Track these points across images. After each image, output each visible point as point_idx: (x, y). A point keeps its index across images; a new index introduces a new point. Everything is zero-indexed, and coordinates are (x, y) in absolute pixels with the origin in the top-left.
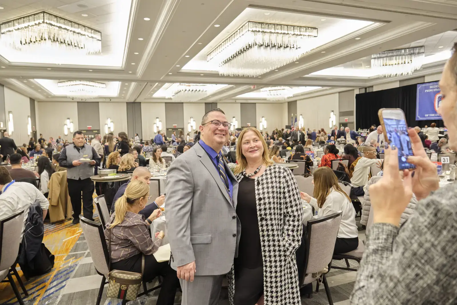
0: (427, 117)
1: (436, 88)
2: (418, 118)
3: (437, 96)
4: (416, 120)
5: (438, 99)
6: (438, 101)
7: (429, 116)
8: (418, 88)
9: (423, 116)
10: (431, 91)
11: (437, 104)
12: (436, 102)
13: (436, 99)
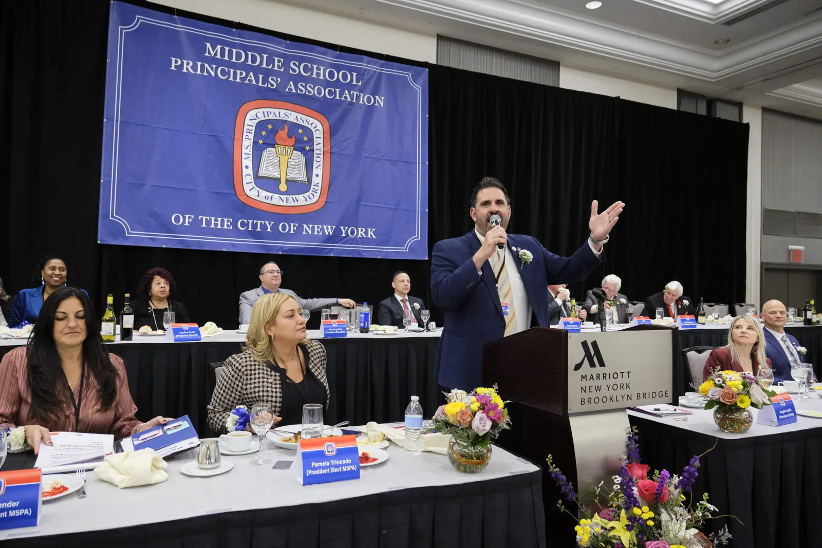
0: (182, 229)
1: (246, 67)
2: (120, 231)
3: (251, 114)
4: (104, 238)
6: (258, 150)
7: (196, 223)
8: (120, 27)
9: (150, 216)
10: (213, 74)
11: (248, 162)
12: (247, 148)
13: (245, 134)
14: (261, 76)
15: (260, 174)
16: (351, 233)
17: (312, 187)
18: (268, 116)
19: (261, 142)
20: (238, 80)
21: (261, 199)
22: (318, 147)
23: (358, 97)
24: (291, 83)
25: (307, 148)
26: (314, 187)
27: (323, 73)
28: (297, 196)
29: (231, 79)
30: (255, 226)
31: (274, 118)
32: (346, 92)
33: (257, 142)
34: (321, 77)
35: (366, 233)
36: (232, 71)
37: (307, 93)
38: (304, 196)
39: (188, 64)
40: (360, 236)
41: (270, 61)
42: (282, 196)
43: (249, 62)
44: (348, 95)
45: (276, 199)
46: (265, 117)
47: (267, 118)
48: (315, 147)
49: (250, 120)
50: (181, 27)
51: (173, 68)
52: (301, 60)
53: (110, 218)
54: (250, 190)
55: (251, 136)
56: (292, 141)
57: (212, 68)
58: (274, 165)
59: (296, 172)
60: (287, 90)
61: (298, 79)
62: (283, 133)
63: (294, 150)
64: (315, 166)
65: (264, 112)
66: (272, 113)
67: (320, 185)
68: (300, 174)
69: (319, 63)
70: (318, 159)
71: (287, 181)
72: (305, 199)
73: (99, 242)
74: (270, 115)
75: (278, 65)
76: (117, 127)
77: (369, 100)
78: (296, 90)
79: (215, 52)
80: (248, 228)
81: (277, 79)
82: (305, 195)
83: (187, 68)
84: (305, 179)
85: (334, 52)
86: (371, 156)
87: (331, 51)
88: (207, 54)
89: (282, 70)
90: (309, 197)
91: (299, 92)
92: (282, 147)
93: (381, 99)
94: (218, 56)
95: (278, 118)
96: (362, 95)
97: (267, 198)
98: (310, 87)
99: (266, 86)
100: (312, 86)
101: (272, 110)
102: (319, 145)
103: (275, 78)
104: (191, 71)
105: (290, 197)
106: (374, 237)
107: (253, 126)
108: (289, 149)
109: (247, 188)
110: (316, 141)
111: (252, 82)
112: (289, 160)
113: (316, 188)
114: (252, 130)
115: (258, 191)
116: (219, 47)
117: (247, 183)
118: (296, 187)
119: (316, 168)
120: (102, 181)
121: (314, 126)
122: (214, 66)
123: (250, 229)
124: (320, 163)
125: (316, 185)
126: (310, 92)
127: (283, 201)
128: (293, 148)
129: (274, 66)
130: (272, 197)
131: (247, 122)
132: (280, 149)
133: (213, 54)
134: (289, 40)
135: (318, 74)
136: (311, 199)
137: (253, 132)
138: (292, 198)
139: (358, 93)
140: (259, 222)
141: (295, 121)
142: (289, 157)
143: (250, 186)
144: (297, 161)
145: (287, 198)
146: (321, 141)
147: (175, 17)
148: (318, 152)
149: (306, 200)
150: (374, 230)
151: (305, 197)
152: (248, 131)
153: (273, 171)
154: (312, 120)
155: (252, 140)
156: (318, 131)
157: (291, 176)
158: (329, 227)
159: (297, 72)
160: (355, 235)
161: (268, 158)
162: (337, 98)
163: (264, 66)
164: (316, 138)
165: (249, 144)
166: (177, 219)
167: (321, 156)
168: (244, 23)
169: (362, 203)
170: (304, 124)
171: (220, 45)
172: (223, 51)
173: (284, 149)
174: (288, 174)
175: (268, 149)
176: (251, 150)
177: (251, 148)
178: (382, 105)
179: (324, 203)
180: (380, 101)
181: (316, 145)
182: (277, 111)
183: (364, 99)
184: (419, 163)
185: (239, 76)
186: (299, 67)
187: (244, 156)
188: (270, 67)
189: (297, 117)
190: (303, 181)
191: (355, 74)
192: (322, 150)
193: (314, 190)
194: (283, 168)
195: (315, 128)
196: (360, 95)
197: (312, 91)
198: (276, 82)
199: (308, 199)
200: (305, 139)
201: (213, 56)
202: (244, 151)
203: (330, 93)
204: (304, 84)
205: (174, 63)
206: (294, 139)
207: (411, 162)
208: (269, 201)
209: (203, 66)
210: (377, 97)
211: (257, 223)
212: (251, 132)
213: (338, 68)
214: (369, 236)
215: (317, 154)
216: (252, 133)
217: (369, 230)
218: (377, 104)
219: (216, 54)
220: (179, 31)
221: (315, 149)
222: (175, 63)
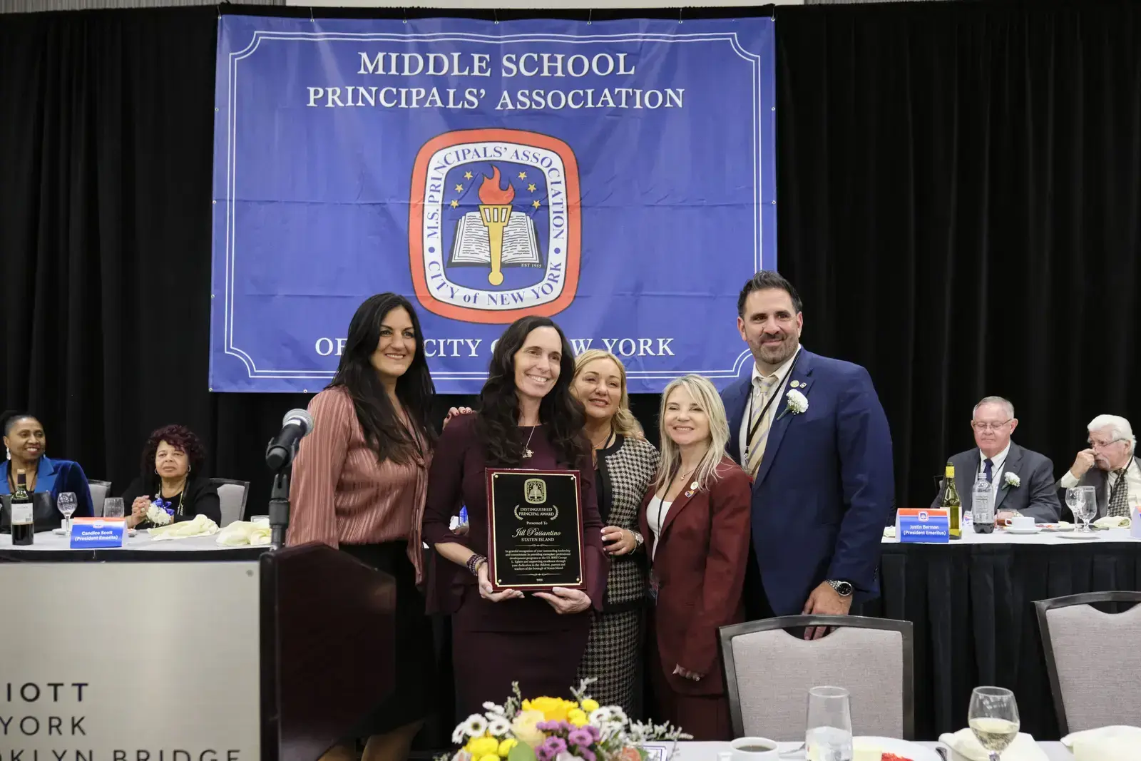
1: (425, 81)
2: (239, 371)
3: (437, 159)
4: (218, 382)
5: (448, 191)
6: (451, 218)
8: (230, 54)
9: (285, 345)
10: (373, 103)
11: (433, 241)
12: (432, 218)
13: (428, 193)
14: (451, 92)
15: (456, 259)
16: (624, 350)
17: (549, 272)
18: (465, 158)
19: (454, 204)
20: (414, 105)
21: (458, 301)
22: (557, 199)
23: (630, 98)
24: (505, 93)
25: (536, 204)
26: (553, 272)
27: (562, 66)
28: (521, 292)
29: (403, 105)
30: (449, 349)
31: (476, 159)
32: (606, 91)
33: (449, 205)
34: (559, 74)
35: (655, 347)
36: (403, 91)
37: (534, 107)
38: (533, 290)
39: (334, 93)
40: (642, 353)
41: (466, 62)
42: (493, 294)
43: (431, 72)
44: (609, 98)
45: (484, 300)
46: (459, 160)
47: (463, 162)
48: (551, 200)
49: (436, 169)
50: (321, 36)
51: (312, 104)
52: (518, 50)
53: (226, 352)
54: (438, 288)
55: (439, 197)
56: (508, 195)
57: (370, 92)
58: (479, 240)
59: (519, 248)
60: (499, 108)
61: (517, 83)
62: (492, 184)
63: (511, 211)
64: (553, 234)
65: (457, 152)
66: (472, 150)
67: (563, 267)
68: (526, 252)
69: (553, 49)
70: (558, 222)
71: (504, 266)
72: (536, 296)
73: (211, 389)
74: (466, 156)
75: (480, 66)
76: (231, 210)
77: (653, 99)
78: (514, 104)
79: (374, 65)
80: (438, 352)
81: (478, 91)
82: (536, 287)
83: (333, 100)
84: (535, 259)
85: (582, 23)
86: (659, 203)
87: (576, 23)
88: (362, 71)
89: (488, 74)
90: (543, 290)
91: (519, 107)
92: (491, 208)
93: (677, 95)
94: (380, 71)
95: (483, 158)
96: (638, 92)
97: (467, 299)
98: (538, 94)
99: (460, 106)
100: (542, 92)
101: (472, 147)
102: (558, 196)
103: (475, 91)
104: (340, 104)
105: (508, 294)
106: (671, 353)
107: (440, 179)
108: (504, 211)
109: (433, 285)
110: (551, 189)
111: (436, 104)
112: (506, 229)
113: (556, 273)
114: (439, 186)
115: (452, 289)
116: (380, 56)
117: (432, 277)
118: (518, 275)
119: (556, 237)
120: (213, 296)
121: (546, 162)
122: (374, 89)
123: (442, 354)
124: (561, 228)
125: (556, 268)
126: (538, 104)
127: (496, 302)
128: (510, 207)
129: (472, 70)
130: (475, 297)
131: (431, 173)
132: (488, 212)
133: (371, 68)
134: (499, 20)
135: (553, 70)
136: (546, 293)
137: (441, 188)
138: (512, 295)
139: (630, 90)
140: (455, 341)
141: (514, 160)
142: (505, 224)
143: (438, 281)
144: (519, 230)
145: (502, 296)
146: (562, 188)
147: (312, 20)
148: (558, 208)
149: (538, 297)
150: (670, 340)
151: (536, 290)
152: (433, 188)
153: (477, 251)
154: (542, 153)
155: (440, 203)
156: (553, 172)
157: (510, 257)
158: (581, 341)
159: (515, 72)
160: (632, 353)
161: (469, 228)
162: (590, 105)
163: (456, 72)
164: (552, 183)
165: (436, 211)
166: (324, 346)
167: (564, 216)
168: (421, 7)
169: (644, 293)
170: (528, 163)
171: (382, 51)
172: (387, 60)
173: (496, 210)
174: (505, 254)
175: (468, 214)
176: (439, 221)
177: (438, 216)
178: (680, 105)
179: (572, 299)
180: (676, 97)
181: (553, 196)
182: (480, 147)
183: (642, 100)
184: (758, 204)
185: (414, 98)
186: (517, 63)
187: (427, 232)
188: (466, 73)
189: (516, 152)
190: (531, 264)
191: (621, 56)
192: (565, 204)
193: (551, 277)
194: (496, 244)
195: (549, 166)
196: (634, 93)
197: (544, 101)
198: (478, 96)
199: (541, 294)
200: (532, 188)
201: (371, 71)
202: (427, 223)
203: (576, 99)
204: (527, 92)
205: (313, 94)
206: (511, 190)
207: (741, 206)
208: (471, 304)
209: (355, 92)
210: (669, 91)
211: (452, 343)
212: (438, 189)
213: (590, 51)
214: (661, 353)
215: (555, 212)
216: (439, 191)
217: (661, 341)
218: (668, 105)
219: (376, 68)
220: (317, 42)
221: (550, 204)
222: (315, 95)
